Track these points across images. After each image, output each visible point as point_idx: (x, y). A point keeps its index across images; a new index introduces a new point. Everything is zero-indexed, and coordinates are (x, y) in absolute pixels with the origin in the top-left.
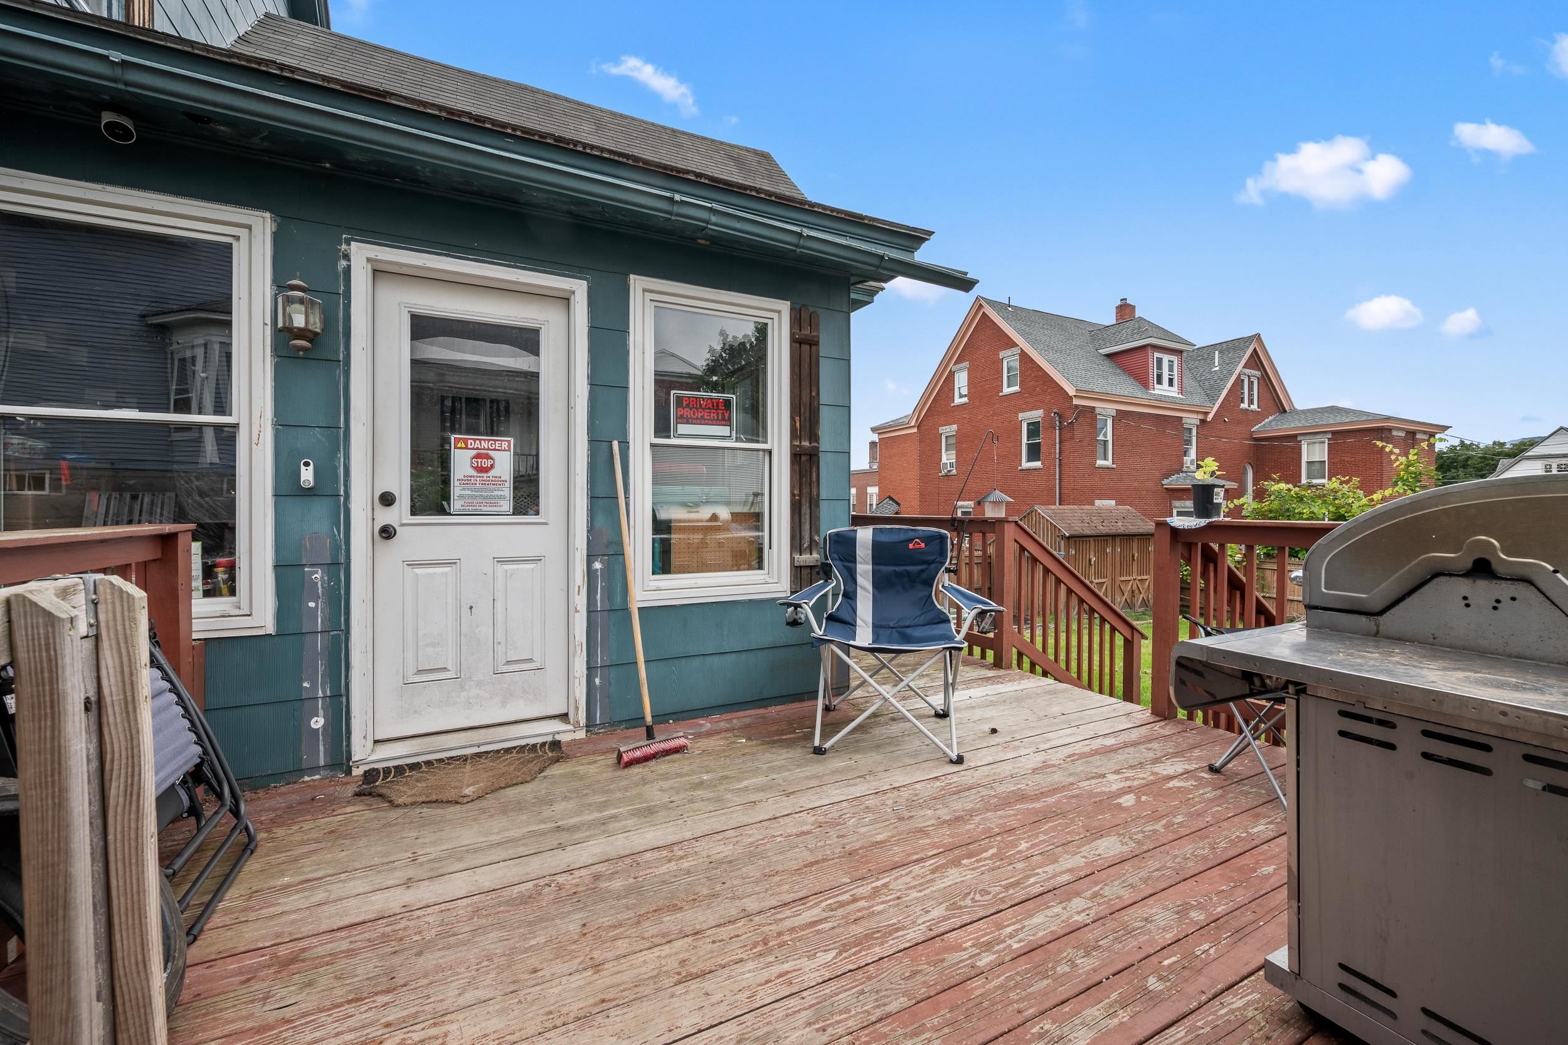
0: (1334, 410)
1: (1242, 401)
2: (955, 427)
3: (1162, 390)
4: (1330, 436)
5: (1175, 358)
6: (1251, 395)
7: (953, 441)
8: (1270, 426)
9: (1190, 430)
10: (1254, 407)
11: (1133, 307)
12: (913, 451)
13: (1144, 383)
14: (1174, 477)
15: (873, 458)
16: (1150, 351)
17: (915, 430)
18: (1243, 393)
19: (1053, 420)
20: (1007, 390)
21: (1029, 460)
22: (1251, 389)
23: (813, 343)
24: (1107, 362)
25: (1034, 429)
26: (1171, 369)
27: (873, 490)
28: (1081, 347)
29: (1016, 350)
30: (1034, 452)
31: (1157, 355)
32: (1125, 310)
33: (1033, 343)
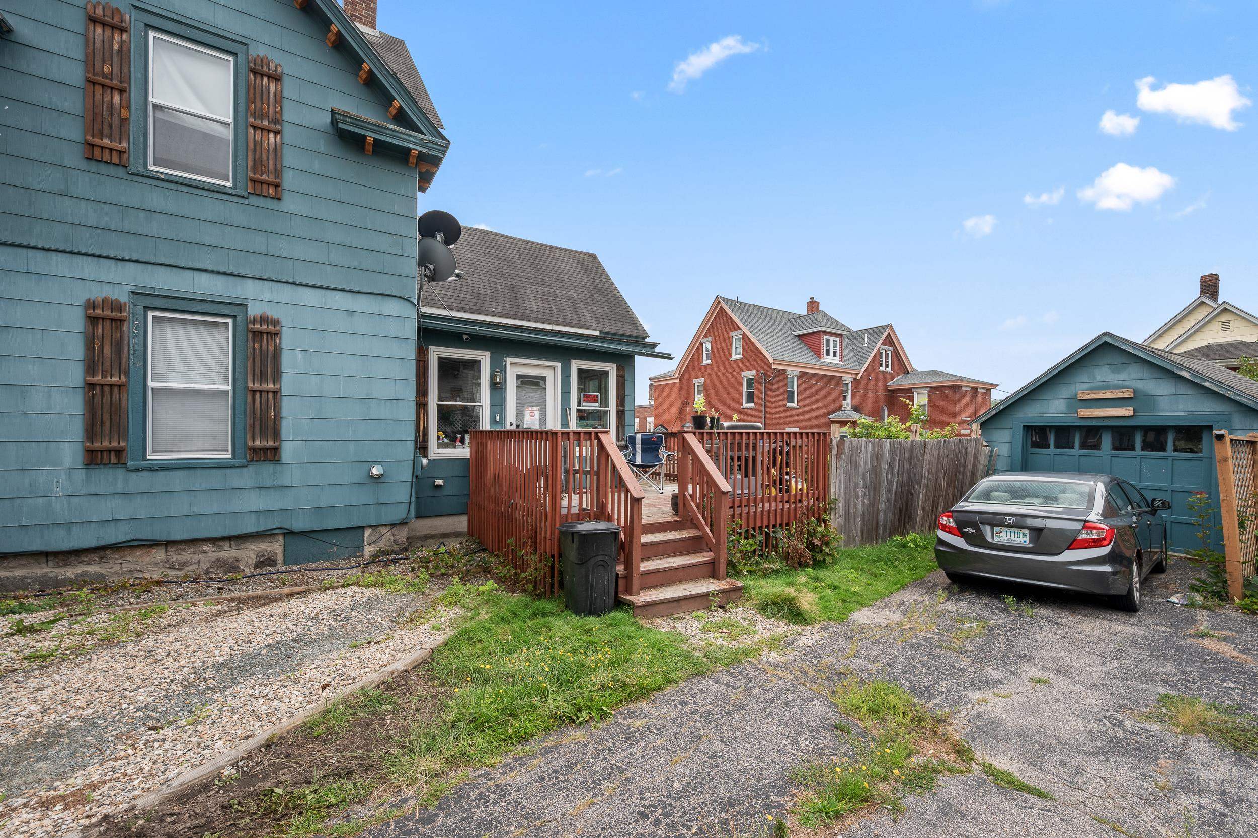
0: (935, 373)
1: (881, 366)
2: (703, 379)
3: (830, 359)
4: (929, 389)
5: (837, 339)
6: (887, 362)
7: (702, 388)
8: (900, 381)
9: (847, 384)
10: (889, 370)
11: (818, 303)
12: (677, 395)
13: (818, 355)
14: (836, 414)
15: (651, 396)
16: (821, 335)
17: (678, 380)
18: (881, 361)
19: (760, 378)
20: (734, 357)
21: (748, 402)
22: (887, 358)
23: (623, 377)
24: (797, 341)
25: (750, 382)
26: (835, 346)
27: (651, 420)
28: (781, 330)
29: (740, 332)
30: (751, 397)
31: (826, 337)
32: (813, 305)
33: (750, 328)
